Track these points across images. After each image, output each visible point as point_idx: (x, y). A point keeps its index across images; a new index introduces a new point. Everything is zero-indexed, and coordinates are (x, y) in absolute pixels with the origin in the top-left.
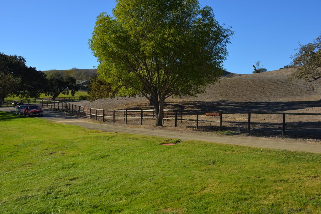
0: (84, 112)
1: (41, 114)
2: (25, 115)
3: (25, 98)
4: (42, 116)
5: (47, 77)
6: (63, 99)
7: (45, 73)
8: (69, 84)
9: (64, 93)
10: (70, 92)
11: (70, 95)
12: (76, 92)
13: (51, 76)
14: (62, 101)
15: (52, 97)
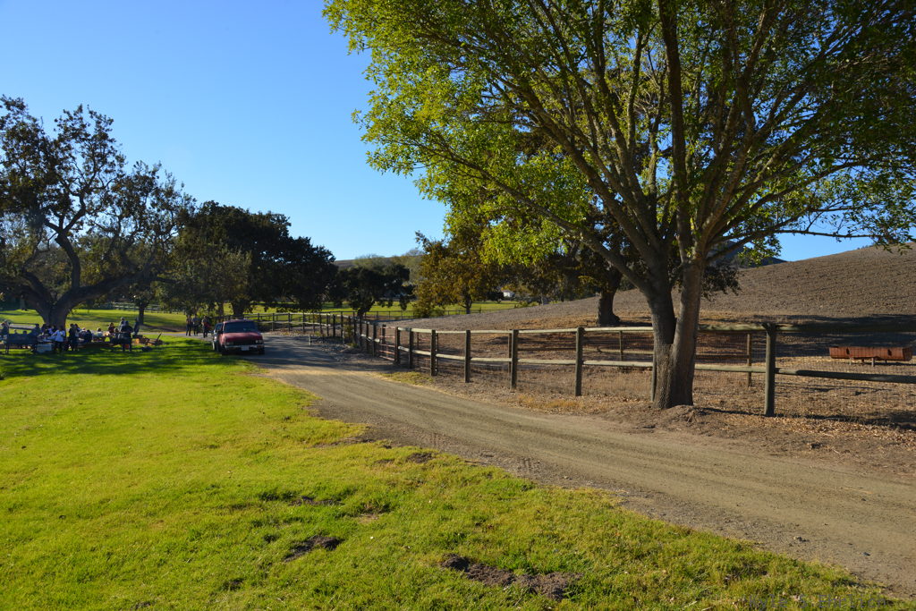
0: (384, 342)
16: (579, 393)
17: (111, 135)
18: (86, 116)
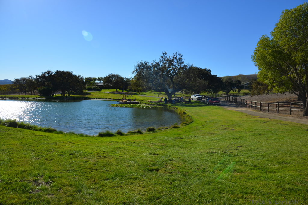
0: (247, 103)
2: (210, 104)
3: (210, 94)
4: (220, 105)
5: (223, 81)
6: (233, 94)
7: (222, 78)
8: (237, 85)
9: (233, 91)
10: (237, 90)
11: (237, 92)
12: (241, 90)
13: (226, 80)
14: (232, 96)
15: (226, 93)
16: (290, 114)
17: (182, 58)
18: (177, 54)
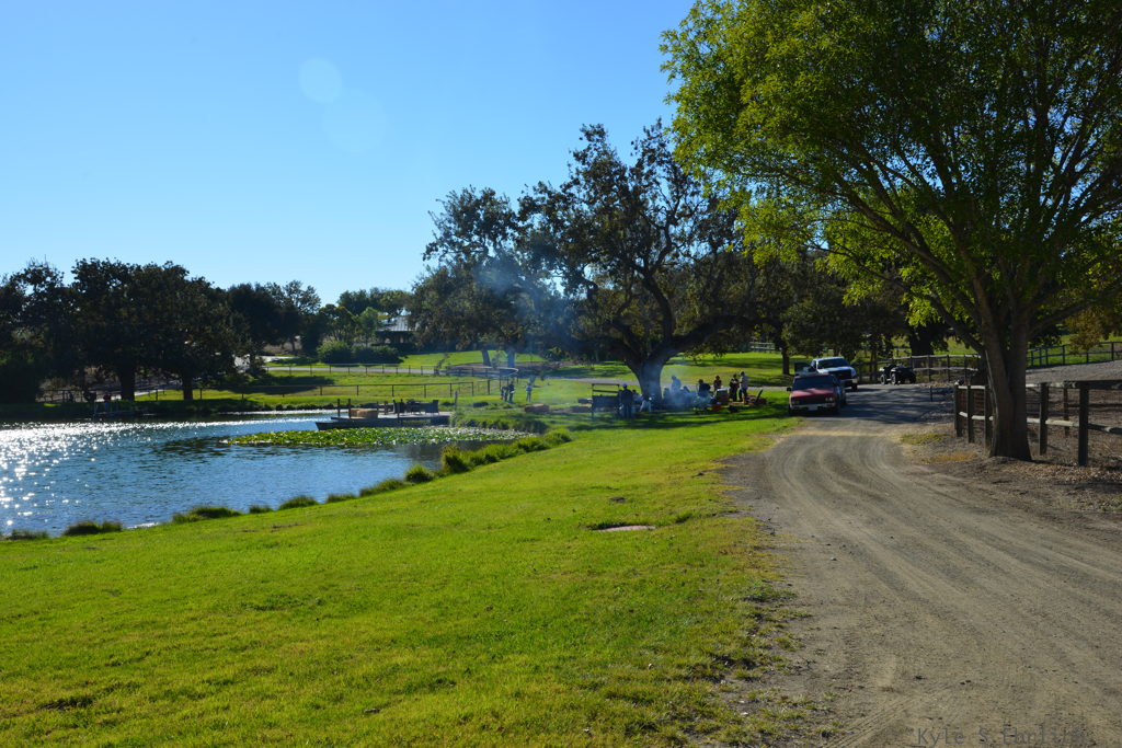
1: (825, 405)
